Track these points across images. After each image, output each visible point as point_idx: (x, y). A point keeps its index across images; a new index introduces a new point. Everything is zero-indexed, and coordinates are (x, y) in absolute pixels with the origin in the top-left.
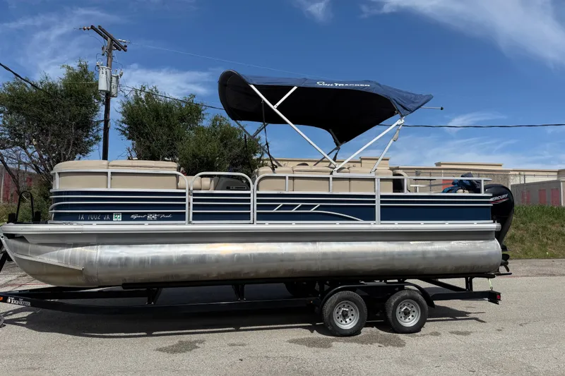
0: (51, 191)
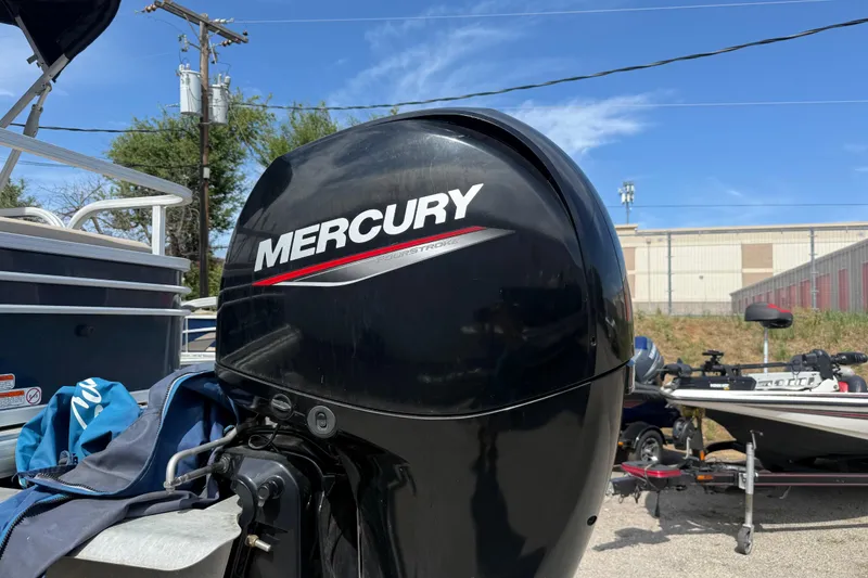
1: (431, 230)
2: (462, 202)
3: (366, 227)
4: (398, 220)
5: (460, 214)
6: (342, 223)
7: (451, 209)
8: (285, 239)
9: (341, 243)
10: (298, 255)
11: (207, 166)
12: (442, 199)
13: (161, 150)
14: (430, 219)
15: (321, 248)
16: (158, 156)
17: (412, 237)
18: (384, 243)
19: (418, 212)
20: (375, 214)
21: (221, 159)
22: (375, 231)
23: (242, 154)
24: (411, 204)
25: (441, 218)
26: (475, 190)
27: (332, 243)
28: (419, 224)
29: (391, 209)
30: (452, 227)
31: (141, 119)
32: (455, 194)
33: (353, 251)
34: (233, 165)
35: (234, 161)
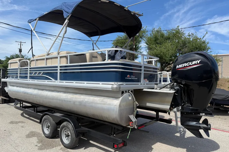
0: (8, 69)
1: (195, 64)
2: (198, 62)
3: (188, 64)
4: (192, 63)
5: (198, 63)
6: (186, 64)
7: (197, 62)
8: (180, 65)
9: (186, 66)
10: (181, 67)
11: (134, 45)
12: (196, 61)
13: (124, 42)
14: (195, 63)
15: (183, 66)
16: (123, 43)
17: (193, 65)
18: (190, 66)
19: (194, 63)
20: (189, 63)
21: (136, 43)
22: (189, 65)
23: (140, 41)
24: (193, 62)
25: (196, 63)
26: (200, 60)
27: (185, 66)
28: (194, 64)
29: (191, 62)
30: (197, 64)
31: (119, 35)
32: (198, 61)
33: (187, 66)
34: (138, 44)
35: (139, 43)
